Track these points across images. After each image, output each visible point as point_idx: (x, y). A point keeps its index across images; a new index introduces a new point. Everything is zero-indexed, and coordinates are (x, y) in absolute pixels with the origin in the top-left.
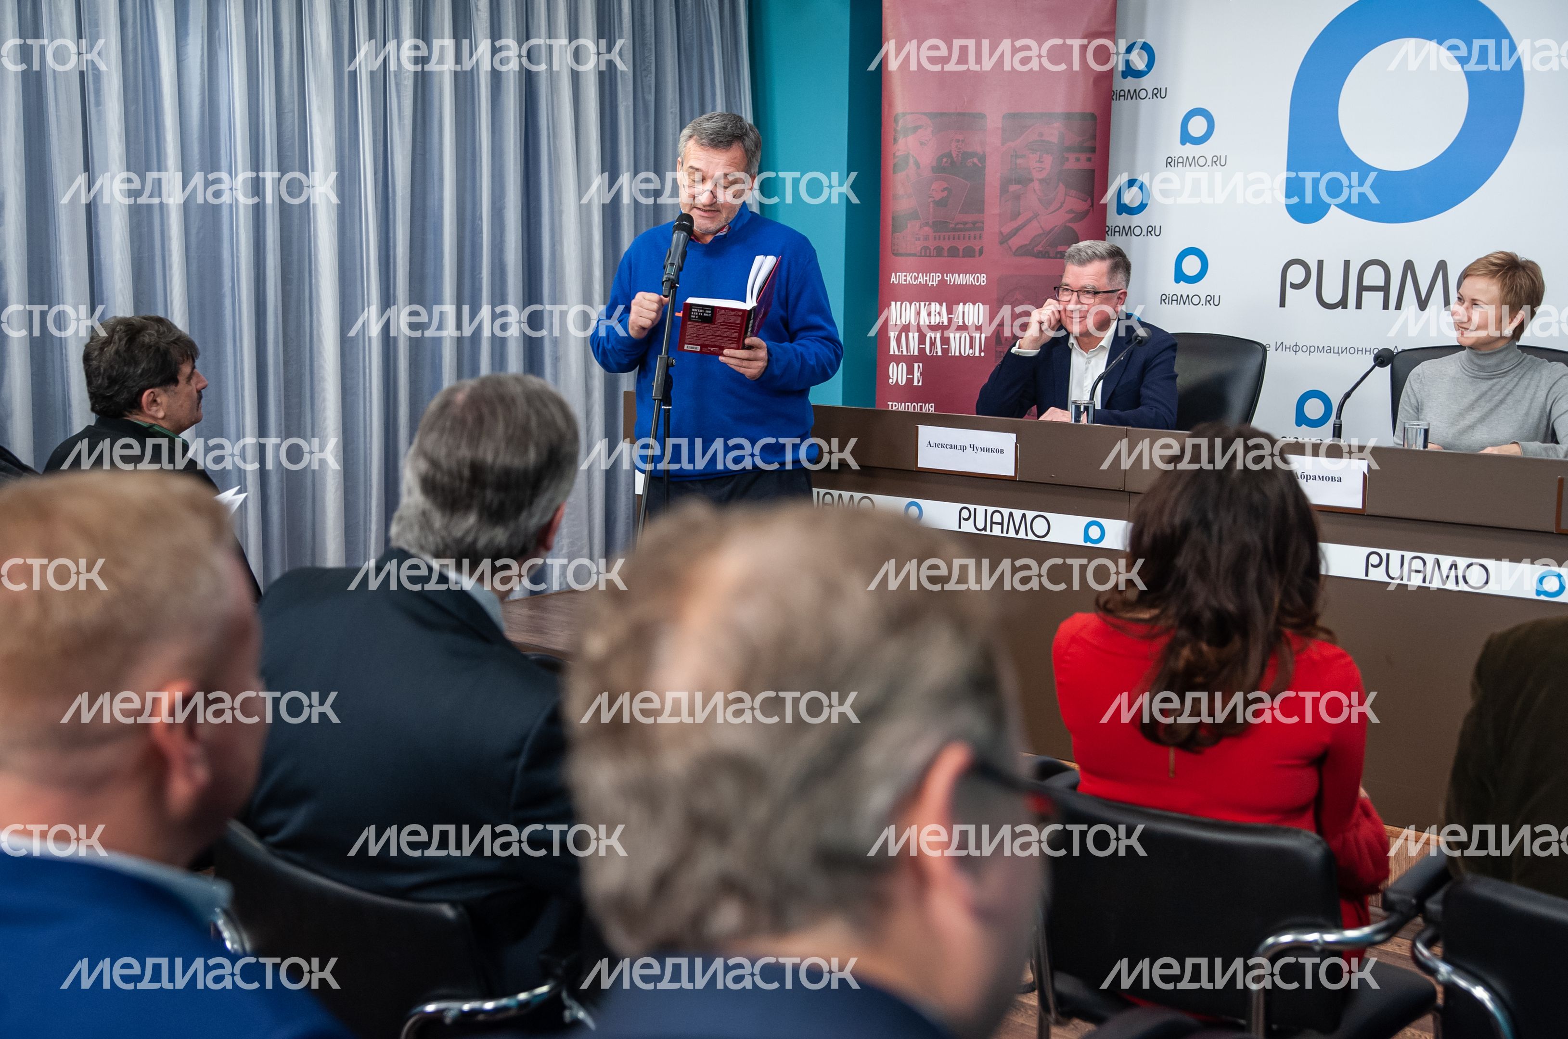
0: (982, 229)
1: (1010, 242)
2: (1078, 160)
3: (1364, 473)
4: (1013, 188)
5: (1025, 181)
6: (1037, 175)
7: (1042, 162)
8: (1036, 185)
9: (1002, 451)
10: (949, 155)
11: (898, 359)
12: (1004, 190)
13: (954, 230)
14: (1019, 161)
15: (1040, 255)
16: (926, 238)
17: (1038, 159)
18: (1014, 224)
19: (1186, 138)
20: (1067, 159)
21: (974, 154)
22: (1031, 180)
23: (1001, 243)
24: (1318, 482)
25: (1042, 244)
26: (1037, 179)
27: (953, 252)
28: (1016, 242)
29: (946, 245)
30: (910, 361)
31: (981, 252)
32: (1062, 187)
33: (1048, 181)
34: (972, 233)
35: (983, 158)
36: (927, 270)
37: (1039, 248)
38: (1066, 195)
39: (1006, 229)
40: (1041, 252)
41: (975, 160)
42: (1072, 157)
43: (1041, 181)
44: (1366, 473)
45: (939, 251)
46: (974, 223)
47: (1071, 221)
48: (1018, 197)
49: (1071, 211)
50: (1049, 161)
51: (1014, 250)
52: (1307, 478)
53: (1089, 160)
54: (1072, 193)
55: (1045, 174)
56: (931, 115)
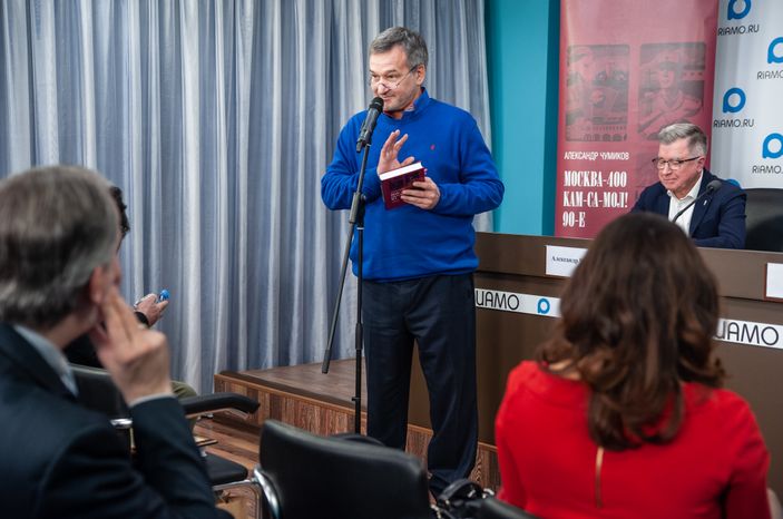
0: (626, 122)
1: (645, 131)
2: (692, 74)
4: (647, 94)
5: (655, 89)
6: (663, 86)
7: (667, 76)
8: (663, 92)
10: (604, 73)
11: (569, 209)
12: (641, 95)
13: (607, 123)
14: (651, 76)
16: (589, 129)
17: (665, 75)
18: (648, 119)
19: (772, 58)
20: (685, 74)
21: (621, 73)
22: (659, 89)
23: (639, 132)
26: (664, 88)
27: (606, 138)
28: (649, 130)
29: (602, 133)
30: (577, 210)
31: (625, 137)
32: (680, 92)
33: (671, 89)
34: (619, 125)
35: (627, 75)
36: (589, 150)
38: (684, 98)
39: (642, 123)
41: (622, 76)
42: (689, 72)
43: (667, 89)
45: (597, 138)
46: (621, 119)
47: (687, 116)
48: (650, 100)
49: (686, 110)
50: (672, 76)
51: (648, 136)
53: (700, 74)
54: (689, 96)
55: (669, 85)
56: (592, 47)
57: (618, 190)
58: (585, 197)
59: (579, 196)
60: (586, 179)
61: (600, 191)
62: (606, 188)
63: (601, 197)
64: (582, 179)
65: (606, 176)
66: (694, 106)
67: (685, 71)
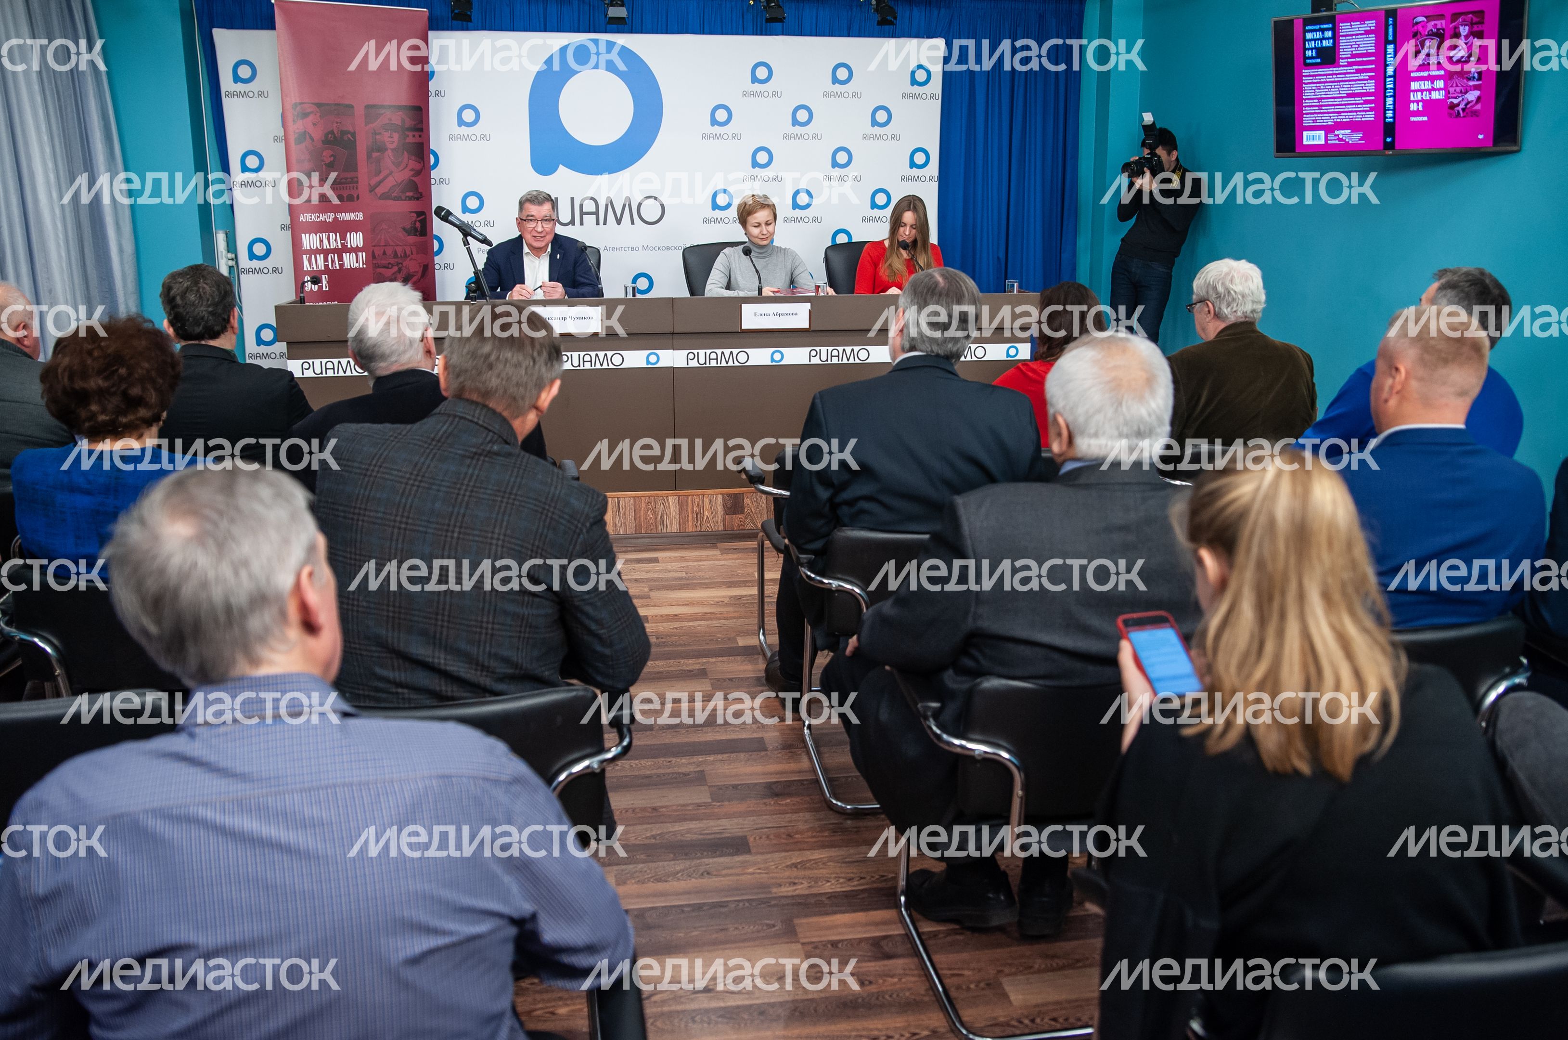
0: (357, 182)
1: (376, 190)
2: (414, 136)
4: (375, 155)
5: (381, 149)
6: (390, 146)
7: (392, 137)
8: (390, 153)
10: (332, 132)
12: (369, 156)
13: (340, 183)
15: (395, 199)
17: (389, 135)
18: (378, 179)
19: (461, 122)
20: (408, 135)
21: (348, 132)
22: (386, 149)
23: (371, 191)
25: (396, 191)
26: (390, 149)
28: (380, 190)
31: (358, 197)
32: (405, 154)
33: (397, 150)
34: (354, 185)
35: (354, 134)
37: (395, 194)
38: (409, 159)
39: (373, 182)
40: (395, 197)
41: (349, 136)
42: (410, 134)
43: (393, 150)
44: (810, 309)
46: (352, 178)
47: (413, 176)
48: (378, 160)
49: (412, 170)
50: (396, 136)
51: (379, 196)
52: (780, 315)
53: (420, 136)
54: (413, 158)
55: (394, 146)
56: (319, 105)
57: (356, 250)
58: (326, 260)
59: (320, 258)
60: (325, 241)
61: (340, 252)
62: (345, 249)
63: (341, 259)
64: (321, 241)
65: (343, 238)
66: (417, 166)
67: (407, 133)
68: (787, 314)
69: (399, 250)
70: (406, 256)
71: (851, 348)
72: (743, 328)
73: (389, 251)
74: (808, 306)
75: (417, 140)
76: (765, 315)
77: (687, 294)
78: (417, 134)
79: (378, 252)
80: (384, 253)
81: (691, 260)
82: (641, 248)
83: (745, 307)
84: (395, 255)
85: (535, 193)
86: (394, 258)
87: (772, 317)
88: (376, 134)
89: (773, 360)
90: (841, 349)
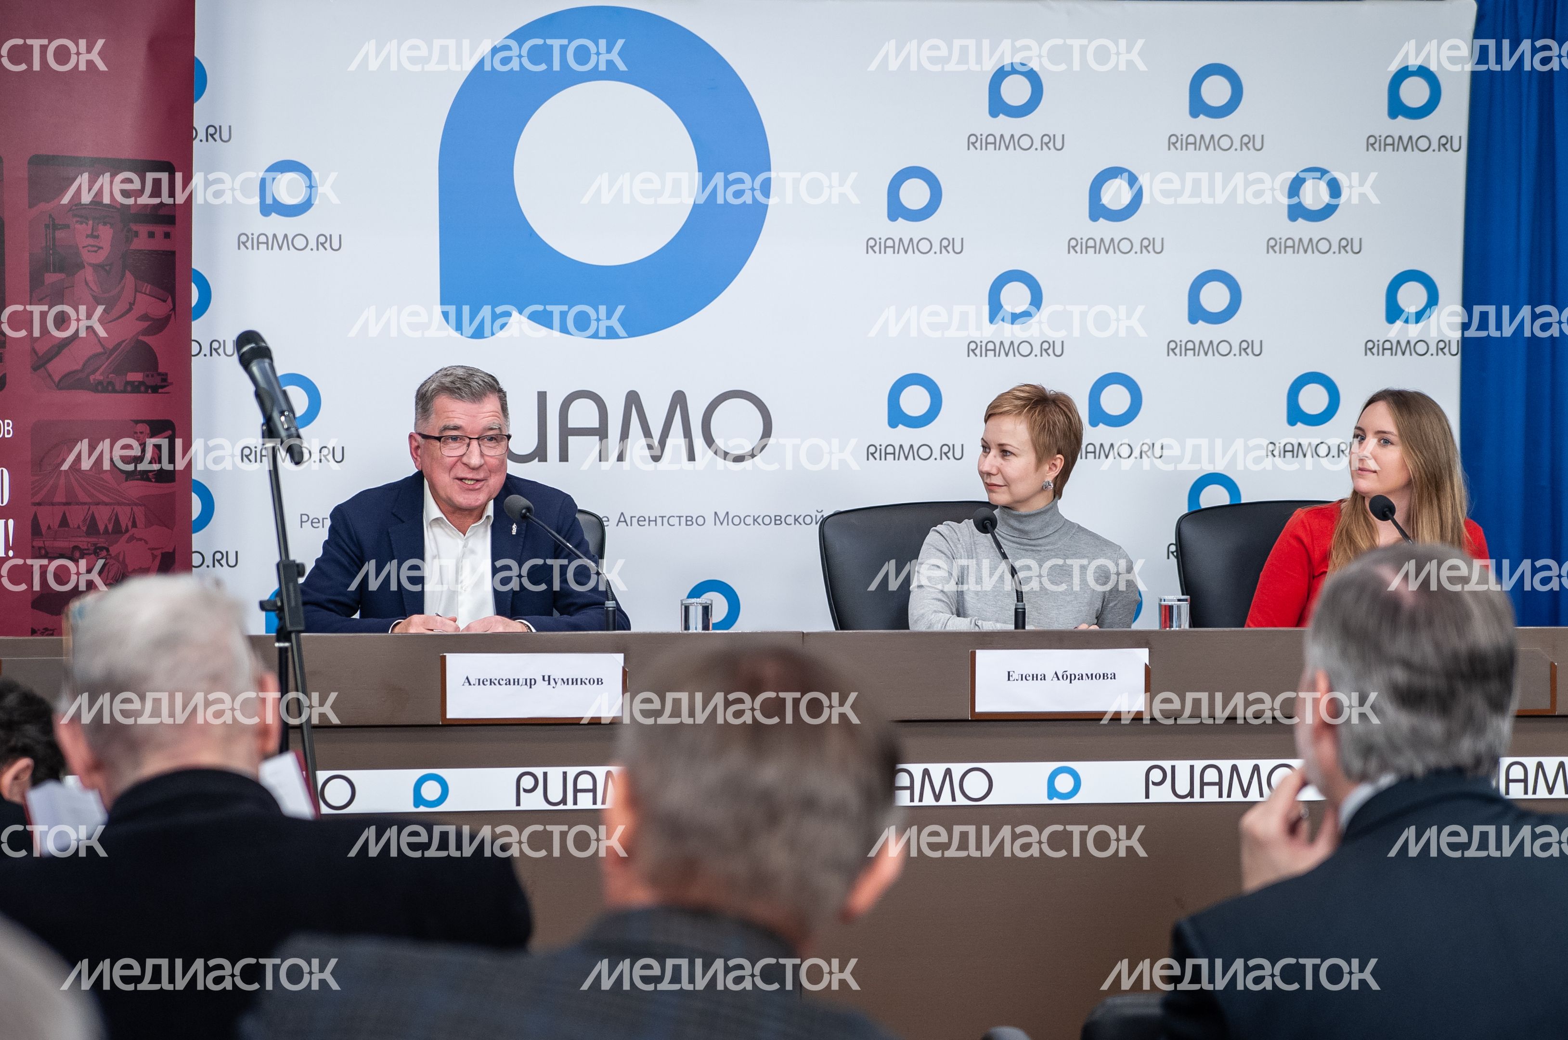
0: (4, 345)
1: (50, 366)
2: (151, 235)
3: (1146, 664)
4: (51, 278)
5: (67, 265)
6: (89, 258)
7: (97, 237)
8: (88, 274)
9: (599, 681)
12: (36, 280)
14: (59, 234)
15: (100, 388)
17: (89, 232)
18: (56, 337)
20: (136, 234)
22: (80, 266)
23: (35, 368)
24: (1086, 682)
25: (101, 370)
26: (90, 264)
28: (60, 366)
31: (3, 383)
32: (129, 278)
33: (107, 268)
37: (98, 376)
38: (136, 291)
39: (43, 346)
40: (100, 383)
42: (143, 230)
43: (97, 267)
44: (1148, 664)
47: (147, 332)
49: (144, 317)
50: (106, 234)
51: (57, 380)
52: (1071, 678)
53: (167, 235)
54: (147, 287)
55: (101, 257)
66: (159, 309)
67: (134, 227)
68: (1091, 677)
69: (103, 517)
70: (118, 530)
71: (1251, 763)
72: (979, 709)
73: (77, 517)
74: (1142, 655)
75: (159, 244)
76: (1035, 677)
77: (827, 625)
78: (159, 230)
79: (49, 518)
80: (64, 522)
81: (840, 544)
82: (710, 519)
83: (983, 657)
84: (92, 527)
85: (460, 372)
86: (88, 533)
87: (1050, 683)
88: (55, 227)
89: (1052, 791)
90: (1225, 765)
